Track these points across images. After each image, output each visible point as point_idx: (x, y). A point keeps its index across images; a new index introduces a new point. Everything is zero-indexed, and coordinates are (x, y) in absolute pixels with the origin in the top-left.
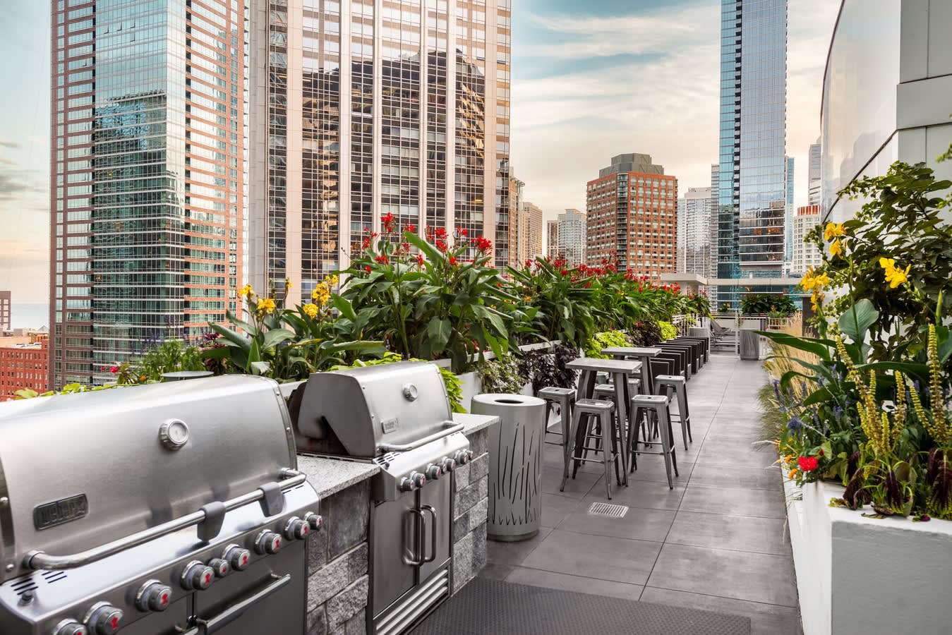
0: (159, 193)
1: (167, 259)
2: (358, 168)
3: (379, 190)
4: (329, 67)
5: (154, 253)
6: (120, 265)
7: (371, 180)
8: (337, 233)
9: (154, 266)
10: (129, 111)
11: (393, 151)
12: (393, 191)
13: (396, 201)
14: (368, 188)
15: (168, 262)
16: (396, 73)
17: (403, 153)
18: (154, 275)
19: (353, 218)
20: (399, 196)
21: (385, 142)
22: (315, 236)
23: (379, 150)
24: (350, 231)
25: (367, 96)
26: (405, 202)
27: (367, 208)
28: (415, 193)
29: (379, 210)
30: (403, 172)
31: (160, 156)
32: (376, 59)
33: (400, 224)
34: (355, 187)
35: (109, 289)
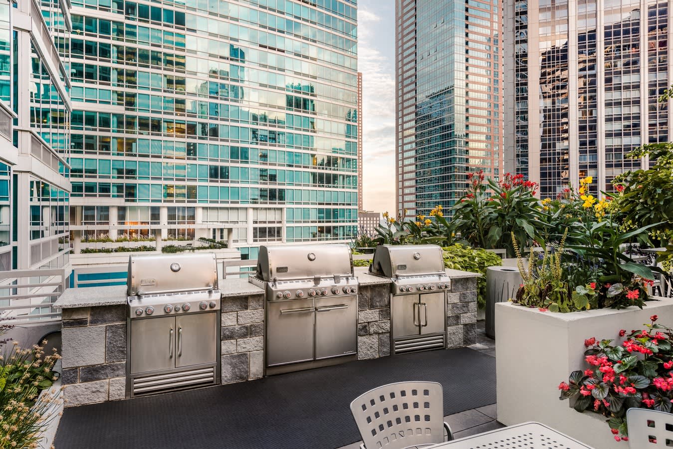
0: (451, 150)
1: (456, 191)
2: (584, 113)
3: (602, 127)
4: (560, 44)
5: (448, 187)
6: (430, 196)
7: (595, 121)
8: (568, 164)
9: (448, 195)
10: (435, 103)
11: (615, 95)
12: (617, 126)
13: (618, 135)
14: (593, 128)
15: (456, 193)
16: (617, 33)
17: (625, 95)
18: (448, 201)
19: (581, 152)
20: (621, 130)
21: (608, 89)
22: (550, 169)
23: (602, 96)
24: (578, 162)
25: (591, 57)
26: (627, 134)
27: (592, 143)
28: (636, 125)
29: (602, 143)
30: (625, 111)
31: (450, 127)
32: (598, 28)
33: (623, 152)
34: (582, 129)
35: (425, 210)
